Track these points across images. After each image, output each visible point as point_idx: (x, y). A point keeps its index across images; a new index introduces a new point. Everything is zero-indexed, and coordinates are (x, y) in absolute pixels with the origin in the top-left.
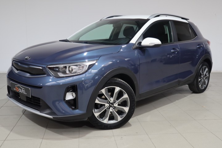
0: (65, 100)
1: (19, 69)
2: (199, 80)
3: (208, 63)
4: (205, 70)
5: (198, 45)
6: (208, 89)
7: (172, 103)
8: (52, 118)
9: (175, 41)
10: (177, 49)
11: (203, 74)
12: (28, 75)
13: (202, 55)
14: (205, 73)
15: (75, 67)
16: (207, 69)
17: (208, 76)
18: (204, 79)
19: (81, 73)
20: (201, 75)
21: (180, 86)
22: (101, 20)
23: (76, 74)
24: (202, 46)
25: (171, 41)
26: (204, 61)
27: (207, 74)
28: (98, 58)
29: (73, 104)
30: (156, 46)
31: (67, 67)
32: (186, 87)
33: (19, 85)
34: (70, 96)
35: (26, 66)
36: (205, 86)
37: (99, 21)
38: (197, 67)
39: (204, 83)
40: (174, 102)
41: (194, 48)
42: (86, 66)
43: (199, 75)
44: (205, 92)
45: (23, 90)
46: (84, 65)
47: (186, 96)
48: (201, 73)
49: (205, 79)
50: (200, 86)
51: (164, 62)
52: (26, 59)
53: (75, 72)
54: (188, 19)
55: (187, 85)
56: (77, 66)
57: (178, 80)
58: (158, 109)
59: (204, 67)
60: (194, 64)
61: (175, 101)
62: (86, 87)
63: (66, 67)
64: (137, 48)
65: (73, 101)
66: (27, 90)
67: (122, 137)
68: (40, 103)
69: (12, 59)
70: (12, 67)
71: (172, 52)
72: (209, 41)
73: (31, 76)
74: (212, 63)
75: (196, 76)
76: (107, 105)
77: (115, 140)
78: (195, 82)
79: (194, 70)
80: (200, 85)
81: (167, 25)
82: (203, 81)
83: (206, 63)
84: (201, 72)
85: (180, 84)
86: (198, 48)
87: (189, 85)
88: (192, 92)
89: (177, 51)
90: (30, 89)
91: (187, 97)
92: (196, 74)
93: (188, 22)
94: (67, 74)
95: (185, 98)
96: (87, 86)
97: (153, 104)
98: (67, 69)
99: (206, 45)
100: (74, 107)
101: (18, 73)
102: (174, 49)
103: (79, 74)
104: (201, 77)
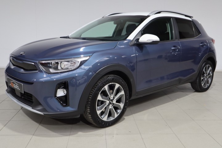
0: (56, 96)
1: (15, 64)
2: (202, 78)
3: (212, 62)
4: (208, 69)
5: (202, 43)
6: (212, 88)
7: (172, 102)
8: (43, 114)
9: (176, 38)
10: (178, 46)
11: (206, 73)
12: (22, 71)
13: (205, 53)
14: (208, 72)
15: (67, 63)
16: (210, 68)
17: (211, 74)
18: (207, 78)
19: (73, 69)
20: (204, 73)
21: (181, 84)
22: (103, 17)
23: (68, 70)
24: (206, 44)
25: (172, 38)
26: (207, 59)
27: (210, 73)
28: (91, 55)
29: (64, 100)
30: (154, 43)
31: (59, 63)
32: (189, 85)
33: (14, 81)
34: (61, 93)
35: (21, 62)
36: (208, 85)
37: (101, 18)
38: (200, 65)
39: (207, 82)
40: (174, 101)
41: (197, 46)
42: (78, 62)
43: (201, 74)
44: (208, 91)
45: (17, 85)
46: (76, 61)
47: (187, 95)
48: (204, 72)
49: (209, 78)
50: (203, 85)
51: (168, 60)
52: (21, 54)
53: (67, 69)
54: (192, 17)
55: (190, 84)
56: (68, 61)
57: (179, 79)
58: (156, 107)
59: (207, 66)
60: (196, 62)
61: (176, 99)
62: (78, 84)
63: (57, 63)
64: (134, 45)
65: (64, 98)
66: (20, 86)
67: (113, 136)
68: (32, 99)
69: (10, 55)
70: (10, 63)
71: (173, 49)
72: (214, 39)
73: (25, 71)
74: (216, 61)
75: (198, 75)
76: (108, 102)
77: (106, 139)
78: (198, 81)
79: (196, 68)
80: (203, 83)
81: (169, 22)
82: (206, 79)
83: (209, 62)
84: (204, 70)
85: (181, 82)
86: (202, 46)
87: (191, 83)
88: (194, 90)
89: (178, 49)
90: (22, 84)
91: (189, 95)
92: (198, 73)
93: (191, 20)
94: (58, 70)
95: (187, 96)
96: (79, 82)
97: (153, 101)
98: (59, 65)
99: (210, 43)
100: (65, 104)
101: (14, 68)
102: (174, 46)
103: (70, 70)
104: (204, 76)
